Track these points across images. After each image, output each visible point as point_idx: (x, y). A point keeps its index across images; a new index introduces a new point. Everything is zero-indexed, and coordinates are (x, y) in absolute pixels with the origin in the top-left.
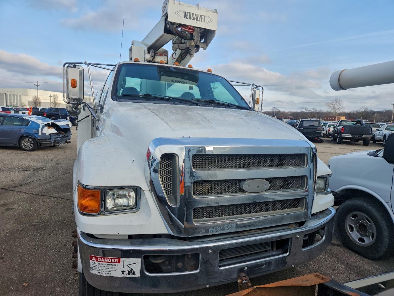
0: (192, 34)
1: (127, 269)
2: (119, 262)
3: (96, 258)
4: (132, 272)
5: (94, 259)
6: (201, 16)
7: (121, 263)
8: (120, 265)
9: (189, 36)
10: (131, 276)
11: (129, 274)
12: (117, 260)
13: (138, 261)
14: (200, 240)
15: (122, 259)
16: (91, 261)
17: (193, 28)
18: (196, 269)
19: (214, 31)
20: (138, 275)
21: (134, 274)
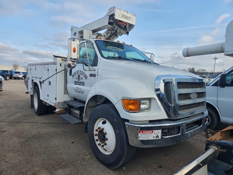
0: (125, 26)
1: (155, 135)
2: (152, 132)
3: (142, 132)
4: (157, 137)
5: (141, 132)
6: (129, 17)
7: (153, 133)
8: (153, 134)
9: (124, 27)
10: (157, 138)
11: (156, 138)
12: (151, 132)
13: (160, 131)
14: (180, 121)
15: (154, 131)
16: (139, 134)
17: (126, 23)
18: (179, 133)
19: (134, 25)
20: (160, 138)
21: (158, 137)
